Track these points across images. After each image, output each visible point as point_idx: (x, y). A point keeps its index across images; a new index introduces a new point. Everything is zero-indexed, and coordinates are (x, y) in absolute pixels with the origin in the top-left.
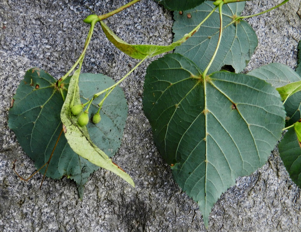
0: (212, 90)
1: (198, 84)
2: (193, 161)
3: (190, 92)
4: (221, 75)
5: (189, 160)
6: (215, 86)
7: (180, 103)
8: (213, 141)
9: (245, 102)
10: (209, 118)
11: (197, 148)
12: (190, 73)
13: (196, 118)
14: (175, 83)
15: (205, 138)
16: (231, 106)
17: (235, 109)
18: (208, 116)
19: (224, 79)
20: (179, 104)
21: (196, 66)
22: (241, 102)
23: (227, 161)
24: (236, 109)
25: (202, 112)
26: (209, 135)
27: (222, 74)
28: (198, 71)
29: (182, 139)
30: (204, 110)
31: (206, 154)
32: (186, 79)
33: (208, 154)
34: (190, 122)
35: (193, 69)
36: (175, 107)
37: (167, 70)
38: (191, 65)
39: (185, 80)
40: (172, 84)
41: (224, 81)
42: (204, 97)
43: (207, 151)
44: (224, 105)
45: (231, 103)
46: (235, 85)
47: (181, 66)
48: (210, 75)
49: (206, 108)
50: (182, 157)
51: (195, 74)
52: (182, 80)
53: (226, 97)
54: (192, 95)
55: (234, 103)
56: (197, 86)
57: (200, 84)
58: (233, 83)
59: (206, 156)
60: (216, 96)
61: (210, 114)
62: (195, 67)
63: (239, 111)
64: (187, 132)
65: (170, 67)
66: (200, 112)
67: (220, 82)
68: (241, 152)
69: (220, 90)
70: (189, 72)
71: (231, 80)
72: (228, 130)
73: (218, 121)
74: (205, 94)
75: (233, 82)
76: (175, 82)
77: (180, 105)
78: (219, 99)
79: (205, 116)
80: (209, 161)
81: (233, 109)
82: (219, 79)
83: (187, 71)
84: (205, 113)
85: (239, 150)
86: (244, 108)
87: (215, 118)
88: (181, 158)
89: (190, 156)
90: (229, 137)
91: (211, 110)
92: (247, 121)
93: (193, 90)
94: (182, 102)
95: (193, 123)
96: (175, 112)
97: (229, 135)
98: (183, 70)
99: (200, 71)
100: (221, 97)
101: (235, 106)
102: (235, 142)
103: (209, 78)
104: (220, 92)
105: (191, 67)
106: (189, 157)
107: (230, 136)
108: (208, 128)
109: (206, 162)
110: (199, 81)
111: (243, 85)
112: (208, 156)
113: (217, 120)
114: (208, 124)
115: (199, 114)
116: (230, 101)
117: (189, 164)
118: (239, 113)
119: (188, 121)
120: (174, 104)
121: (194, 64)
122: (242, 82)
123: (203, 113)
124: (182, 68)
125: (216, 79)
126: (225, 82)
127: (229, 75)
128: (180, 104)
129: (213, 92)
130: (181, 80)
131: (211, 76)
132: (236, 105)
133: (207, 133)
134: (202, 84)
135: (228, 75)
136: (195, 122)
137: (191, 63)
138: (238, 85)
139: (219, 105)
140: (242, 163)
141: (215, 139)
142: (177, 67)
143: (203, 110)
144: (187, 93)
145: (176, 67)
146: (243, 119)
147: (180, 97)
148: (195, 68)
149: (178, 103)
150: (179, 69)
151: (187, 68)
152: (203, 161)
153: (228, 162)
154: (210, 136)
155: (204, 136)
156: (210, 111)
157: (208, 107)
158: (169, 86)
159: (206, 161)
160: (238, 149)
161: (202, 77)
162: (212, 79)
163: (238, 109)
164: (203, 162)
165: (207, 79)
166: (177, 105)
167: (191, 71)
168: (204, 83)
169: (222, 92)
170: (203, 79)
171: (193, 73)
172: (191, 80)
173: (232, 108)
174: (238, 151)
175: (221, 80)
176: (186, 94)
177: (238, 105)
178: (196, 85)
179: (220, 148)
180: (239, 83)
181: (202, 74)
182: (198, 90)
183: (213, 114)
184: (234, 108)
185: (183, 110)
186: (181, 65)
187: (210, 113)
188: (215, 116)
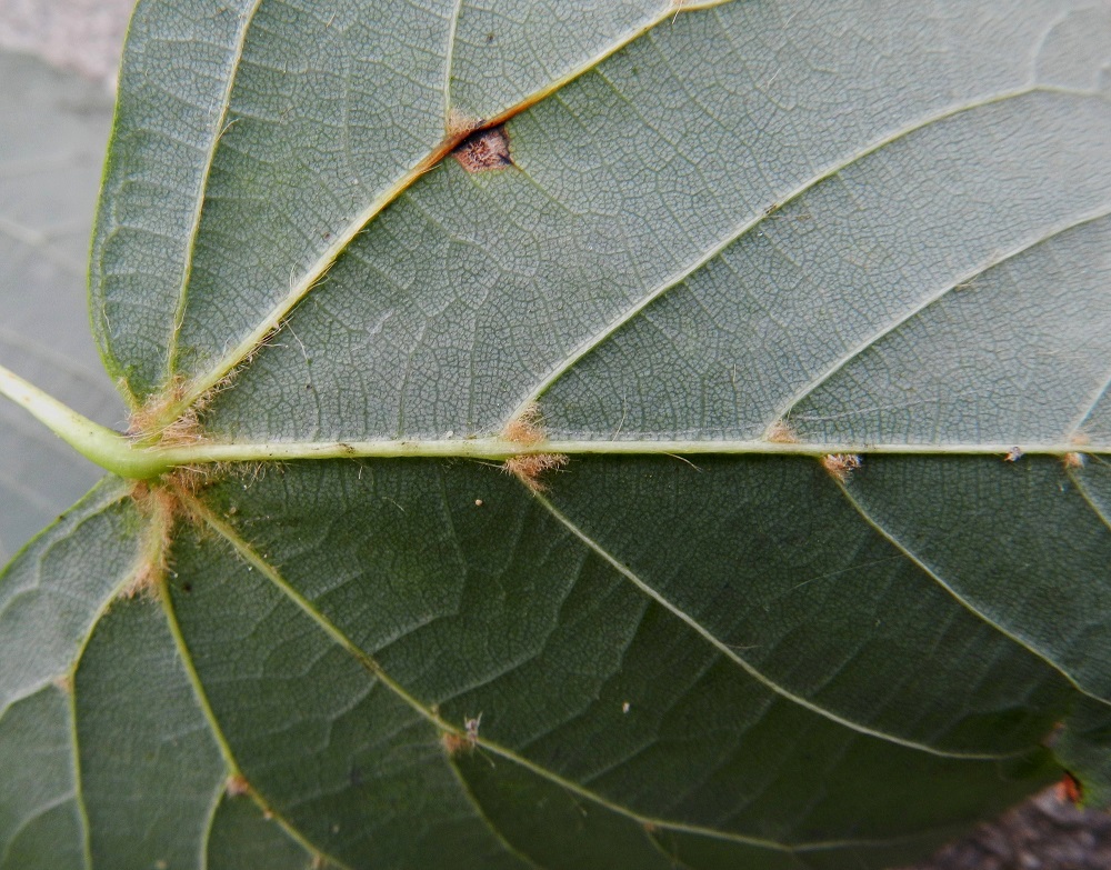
0: (287, 380)
1: (222, 530)
2: (1063, 598)
3: (309, 611)
4: (133, 282)
5: (1050, 636)
6: (249, 341)
7: (429, 713)
8: (859, 374)
9: (435, 36)
10: (599, 418)
11: (927, 554)
12: (116, 606)
13: (593, 557)
14: (225, 753)
15: (831, 463)
16: (473, 173)
17: (505, 138)
18: (576, 421)
19: (176, 245)
20: (436, 720)
21: (42, 539)
22: (432, 70)
23: (1058, 237)
24: (510, 130)
25: (534, 488)
26: (790, 417)
27: (120, 270)
28: (96, 517)
29: (814, 699)
30: (512, 465)
31: (1000, 459)
32: (177, 641)
33: (1002, 436)
34: (637, 618)
35: (73, 568)
36: (468, 761)
37: (92, 820)
38: (34, 585)
39: (189, 649)
40: (230, 780)
41: (199, 248)
42: (372, 461)
43: (960, 436)
44: (458, 247)
45: (443, 178)
46: (238, 128)
47: (49, 690)
48: (127, 396)
49: (484, 445)
50: (1006, 704)
51: (126, 548)
52: (191, 677)
53: (374, 222)
54: (345, 587)
55: (438, 142)
56: (245, 533)
57: (221, 510)
58: (221, 151)
59: (1026, 458)
60: (364, 333)
61: (557, 407)
62: (58, 545)
63: (535, 93)
64: (750, 656)
65: (66, 786)
66: (535, 505)
67: (202, 285)
68: (949, 98)
69: (299, 287)
70: (102, 607)
71: (188, 179)
72: (739, 214)
73: (638, 317)
74: (328, 448)
75: (210, 146)
76: (215, 753)
77: (452, 713)
78: (397, 299)
79: (582, 461)
80: (1075, 426)
81: (506, 160)
82: (168, 298)
83: (98, 625)
84: (549, 462)
85: (937, 113)
86: (505, 40)
87: (607, 343)
88: (1015, 716)
89: (1016, 627)
90: (812, 206)
91: (505, 395)
92: (638, 14)
93: (285, 573)
94: (423, 690)
95: (653, 583)
96: (525, 753)
97: (789, 204)
98: (82, 666)
99: (93, 500)
100: (373, 283)
101: (473, 137)
102: (860, 152)
103: (160, 403)
104: (319, 287)
105: (54, 587)
106: (1019, 638)
107: (792, 193)
108: (718, 422)
109: (1090, 458)
110: (197, 511)
111: (248, 47)
112: (1022, 432)
113: (625, 328)
114: (673, 425)
115: (552, 521)
116: (412, 186)
117: (1088, 631)
118: (549, 99)
119: (629, 633)
120: (438, 761)
121: (27, 553)
122: (220, 57)
123: (546, 476)
124: (62, 675)
125: (174, 328)
126: (205, 241)
127: (130, 189)
128: (444, 712)
129: (309, 368)
130: (188, 688)
131: (142, 385)
132: (463, 122)
133: (766, 439)
134: (217, 485)
135: (134, 200)
136: (638, 567)
137: (19, 590)
138: (238, 94)
139: (459, 307)
140: (1050, 95)
141: (833, 354)
142: (62, 721)
143: (512, 481)
144: (326, 637)
145: (60, 740)
146: (621, 53)
147: (362, 704)
148: (63, 547)
149: (428, 727)
150: (82, 711)
151: (70, 633)
152: (1071, 487)
153: (1057, 228)
154: (803, 405)
155: (806, 472)
156: (526, 403)
157: (481, 417)
158: (258, 801)
159: (1078, 459)
160: (927, 126)
161: (150, 480)
162: (167, 376)
163: (512, 104)
164: (1081, 483)
165: (170, 430)
166: (447, 737)
167: (95, 587)
168: (212, 464)
169: (317, 268)
170: (175, 470)
171: (116, 569)
172: (188, 588)
173: (496, 167)
174: (941, 122)
175: (186, 277)
176: (338, 648)
177: (458, 100)
178: (241, 548)
179: (927, 299)
180: (224, 93)
181: (119, 478)
182: (295, 522)
183: (560, 367)
184: (493, 144)
185: (508, 676)
186: (38, 685)
187: (544, 396)
188: (585, 346)
